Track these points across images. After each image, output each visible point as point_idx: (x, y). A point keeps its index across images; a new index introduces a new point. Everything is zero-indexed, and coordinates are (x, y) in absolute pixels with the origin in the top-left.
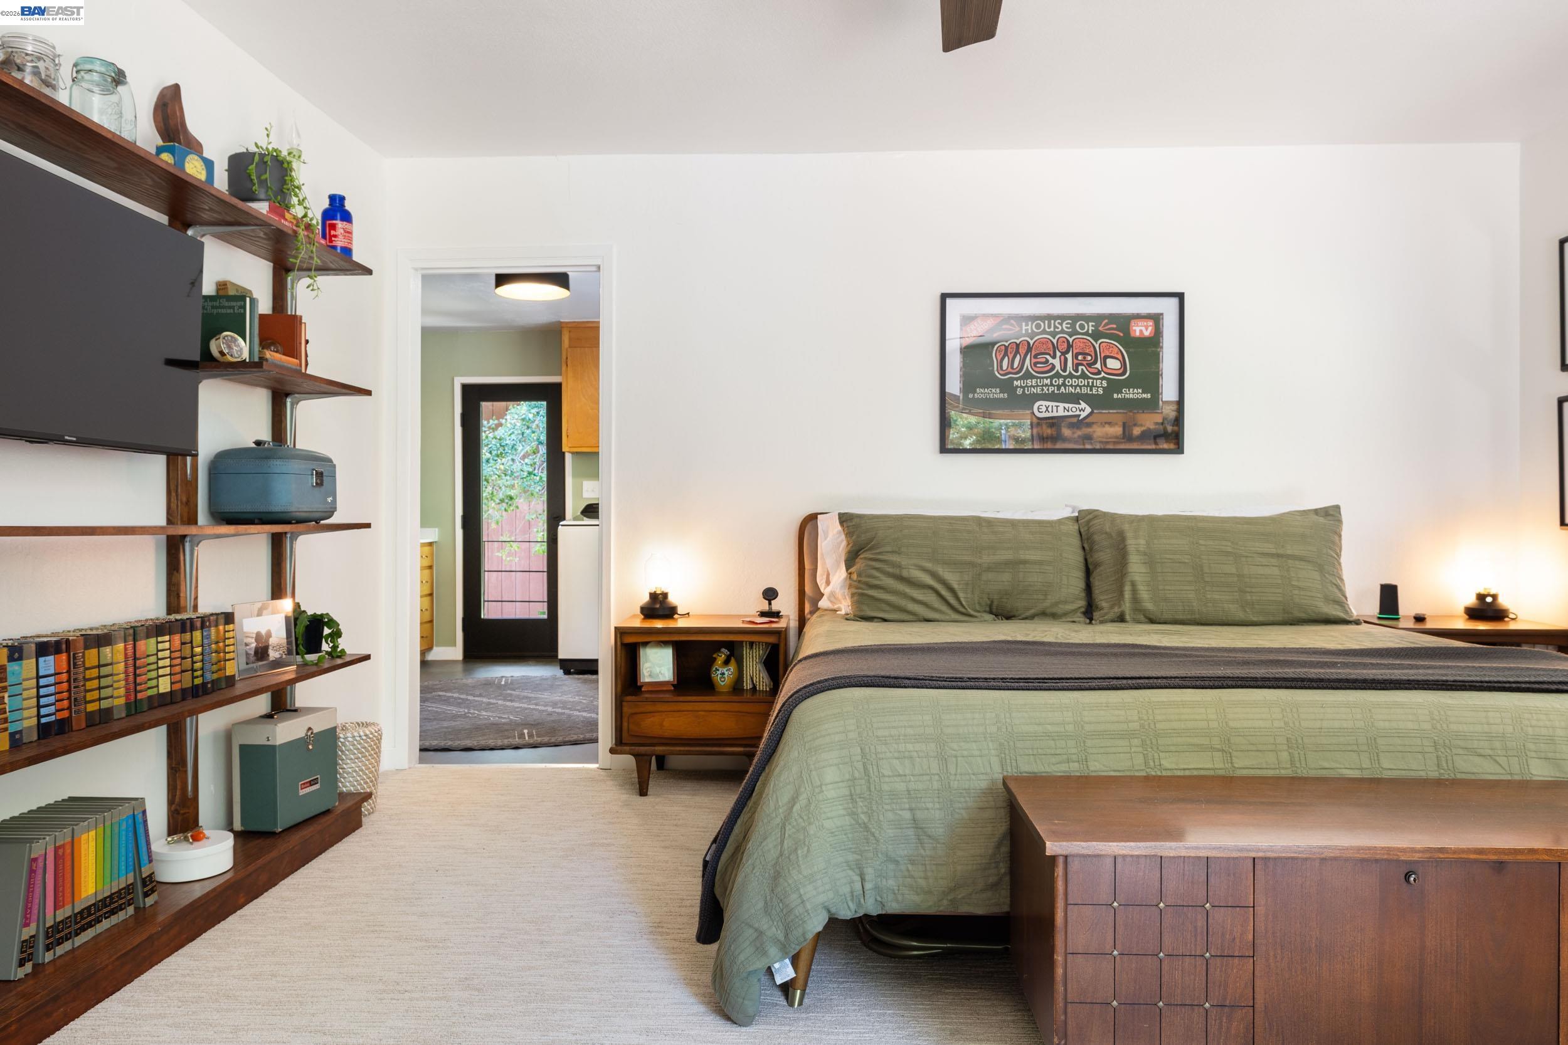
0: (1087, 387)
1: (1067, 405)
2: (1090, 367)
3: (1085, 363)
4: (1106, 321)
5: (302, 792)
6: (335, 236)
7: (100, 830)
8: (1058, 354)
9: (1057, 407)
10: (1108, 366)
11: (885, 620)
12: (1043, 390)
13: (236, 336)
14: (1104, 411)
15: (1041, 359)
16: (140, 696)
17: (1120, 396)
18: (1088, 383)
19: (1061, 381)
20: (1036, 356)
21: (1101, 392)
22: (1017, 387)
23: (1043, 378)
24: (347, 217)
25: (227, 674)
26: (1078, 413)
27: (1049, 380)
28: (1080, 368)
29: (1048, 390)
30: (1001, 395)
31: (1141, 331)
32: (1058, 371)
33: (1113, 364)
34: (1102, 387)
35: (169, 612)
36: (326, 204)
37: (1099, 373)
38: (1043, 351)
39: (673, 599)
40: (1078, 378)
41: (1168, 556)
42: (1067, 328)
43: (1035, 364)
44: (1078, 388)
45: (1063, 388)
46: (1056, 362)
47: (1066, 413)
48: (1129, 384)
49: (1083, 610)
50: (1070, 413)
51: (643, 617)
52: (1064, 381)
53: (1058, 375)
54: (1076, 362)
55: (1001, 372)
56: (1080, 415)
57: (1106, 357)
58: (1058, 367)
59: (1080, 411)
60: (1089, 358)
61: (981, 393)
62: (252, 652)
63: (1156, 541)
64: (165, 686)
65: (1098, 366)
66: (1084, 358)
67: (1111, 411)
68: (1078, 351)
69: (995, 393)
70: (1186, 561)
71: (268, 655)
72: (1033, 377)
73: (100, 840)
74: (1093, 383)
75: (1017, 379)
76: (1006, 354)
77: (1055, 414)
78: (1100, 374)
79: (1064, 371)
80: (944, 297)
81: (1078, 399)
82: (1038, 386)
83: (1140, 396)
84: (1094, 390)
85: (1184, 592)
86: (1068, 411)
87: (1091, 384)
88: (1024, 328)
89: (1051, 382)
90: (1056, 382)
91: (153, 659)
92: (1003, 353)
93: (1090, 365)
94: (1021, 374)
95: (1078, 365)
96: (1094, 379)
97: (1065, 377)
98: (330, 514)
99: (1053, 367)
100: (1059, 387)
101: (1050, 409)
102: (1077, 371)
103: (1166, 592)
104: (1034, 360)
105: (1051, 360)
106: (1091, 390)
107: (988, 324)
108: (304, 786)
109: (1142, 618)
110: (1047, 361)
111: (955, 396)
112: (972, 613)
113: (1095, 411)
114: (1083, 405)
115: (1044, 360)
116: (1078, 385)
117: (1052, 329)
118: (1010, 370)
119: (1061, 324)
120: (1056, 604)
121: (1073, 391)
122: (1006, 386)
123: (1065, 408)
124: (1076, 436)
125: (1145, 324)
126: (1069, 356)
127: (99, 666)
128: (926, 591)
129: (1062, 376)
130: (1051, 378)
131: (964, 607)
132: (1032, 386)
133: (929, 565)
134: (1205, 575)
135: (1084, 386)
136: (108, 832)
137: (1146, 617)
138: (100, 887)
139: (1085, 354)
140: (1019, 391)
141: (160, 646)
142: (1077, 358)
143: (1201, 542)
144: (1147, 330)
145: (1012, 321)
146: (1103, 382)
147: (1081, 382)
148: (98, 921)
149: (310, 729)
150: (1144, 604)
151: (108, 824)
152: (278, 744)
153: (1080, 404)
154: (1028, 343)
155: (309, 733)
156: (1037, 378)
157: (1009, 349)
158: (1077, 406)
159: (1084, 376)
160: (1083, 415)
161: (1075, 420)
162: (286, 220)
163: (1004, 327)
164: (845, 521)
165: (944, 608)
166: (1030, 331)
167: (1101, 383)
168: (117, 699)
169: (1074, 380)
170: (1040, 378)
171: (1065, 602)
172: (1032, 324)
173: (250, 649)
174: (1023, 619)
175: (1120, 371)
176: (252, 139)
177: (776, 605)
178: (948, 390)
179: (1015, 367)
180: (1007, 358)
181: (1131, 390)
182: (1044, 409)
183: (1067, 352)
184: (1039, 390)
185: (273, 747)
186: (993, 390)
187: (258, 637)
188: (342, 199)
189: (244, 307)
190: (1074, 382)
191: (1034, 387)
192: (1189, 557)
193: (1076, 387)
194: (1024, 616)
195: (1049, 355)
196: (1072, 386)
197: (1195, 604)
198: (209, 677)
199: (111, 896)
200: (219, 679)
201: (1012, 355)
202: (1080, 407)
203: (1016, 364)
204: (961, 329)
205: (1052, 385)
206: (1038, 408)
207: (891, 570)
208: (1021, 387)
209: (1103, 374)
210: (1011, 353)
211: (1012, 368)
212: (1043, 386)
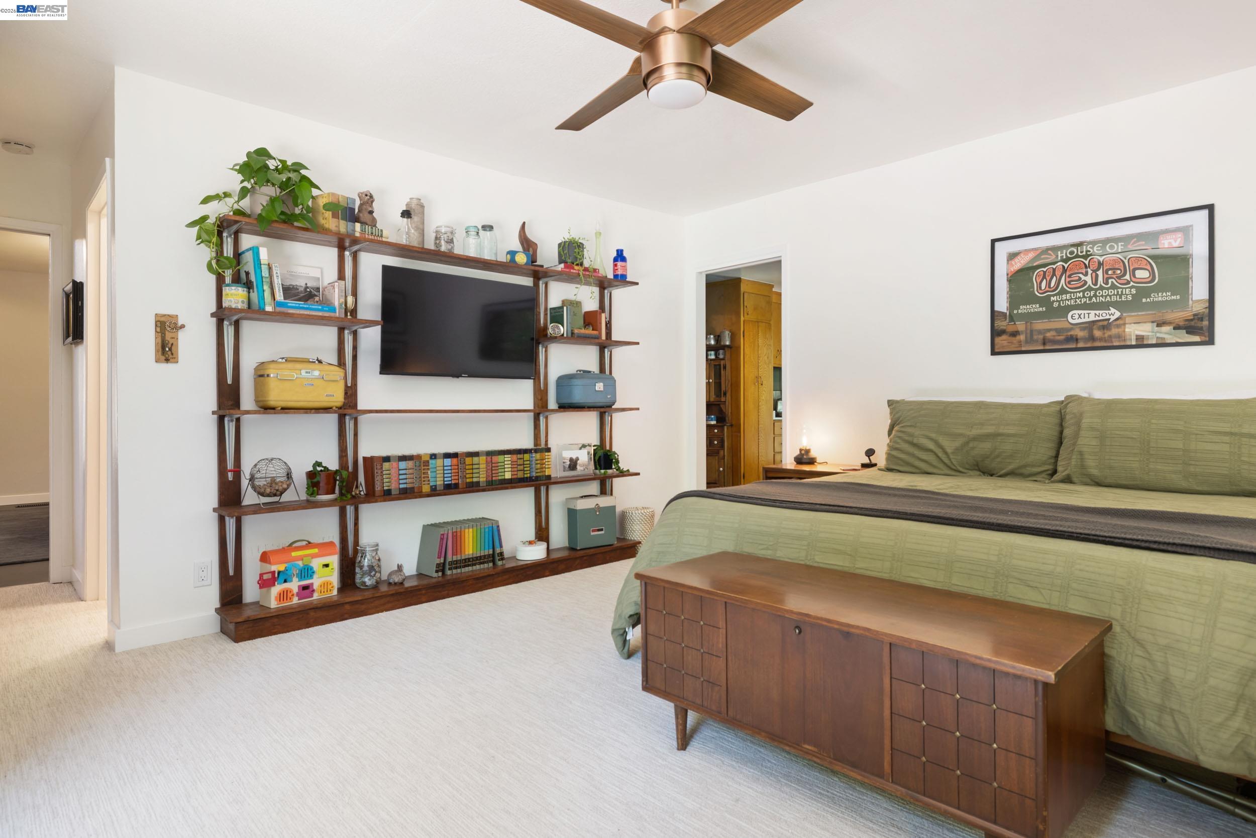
0: (1116, 295)
1: (1097, 312)
2: (1120, 279)
3: (1114, 276)
4: (1135, 239)
5: (592, 534)
6: (617, 270)
7: (475, 529)
8: (1090, 272)
9: (1089, 314)
10: (1137, 276)
11: (900, 472)
12: (1076, 302)
13: (557, 324)
14: (1133, 314)
15: (1075, 277)
16: (494, 478)
17: (1148, 300)
18: (1118, 292)
19: (1092, 293)
20: (1070, 276)
21: (1130, 298)
22: (1054, 301)
23: (1076, 292)
24: (624, 259)
25: (546, 474)
26: (1108, 317)
27: (1081, 293)
28: (1110, 281)
29: (1081, 301)
30: (1041, 309)
31: (1170, 243)
32: (1089, 285)
33: (1142, 274)
34: (1131, 294)
35: (535, 446)
36: (615, 254)
37: (1128, 283)
38: (1077, 271)
39: (813, 454)
40: (1108, 289)
41: (1117, 432)
42: (1097, 250)
43: (1069, 282)
44: (1108, 297)
45: (1094, 298)
46: (1088, 279)
47: (1097, 318)
48: (1158, 289)
49: (1050, 472)
50: (1101, 318)
51: (796, 463)
52: (1096, 293)
53: (1090, 289)
54: (1106, 276)
55: (1041, 292)
56: (1109, 319)
57: (1135, 269)
58: (1089, 282)
59: (1110, 315)
60: (1119, 272)
61: (1023, 309)
62: (567, 466)
63: (1110, 420)
64: (508, 476)
65: (1127, 277)
66: (1114, 272)
67: (1140, 313)
68: (1108, 267)
69: (1036, 308)
70: (1134, 437)
71: (577, 468)
72: (1067, 292)
73: (475, 534)
74: (1122, 292)
75: (1053, 296)
76: (1044, 277)
77: (1087, 320)
78: (1130, 284)
79: (1096, 284)
80: (993, 242)
81: (1109, 306)
82: (1072, 299)
83: (1169, 298)
84: (1123, 298)
85: (1128, 462)
86: (1099, 316)
87: (1120, 293)
88: (1060, 255)
89: (1084, 295)
90: (1087, 294)
91: (502, 464)
92: (1041, 277)
93: (1119, 278)
94: (1059, 290)
95: (1108, 279)
96: (1123, 288)
97: (1096, 290)
98: (614, 404)
99: (1086, 283)
100: (1090, 298)
101: (1082, 316)
102: (1107, 283)
103: (1112, 461)
104: (1068, 280)
105: (1083, 278)
106: (1121, 297)
107: (1031, 255)
108: (594, 531)
109: (1088, 480)
110: (1080, 279)
111: (1003, 313)
112: (961, 469)
113: (1124, 315)
114: (1113, 310)
115: (1077, 278)
116: (1108, 295)
117: (1084, 253)
118: (1047, 289)
119: (1092, 248)
120: (1025, 466)
121: (1104, 300)
122: (1045, 301)
123: (1096, 314)
124: (1106, 335)
125: (1174, 236)
126: (1100, 273)
127: (472, 465)
128: (929, 453)
129: (1093, 289)
130: (1084, 291)
131: (955, 466)
132: (1066, 299)
133: (933, 435)
134: (1152, 449)
135: (1114, 295)
136: (479, 531)
137: (1092, 480)
138: (475, 552)
139: (1114, 269)
140: (1056, 305)
141: (506, 459)
142: (1107, 273)
143: (1153, 421)
144: (1175, 241)
145: (1049, 252)
146: (1132, 290)
147: (1111, 292)
148: (475, 565)
149: (597, 504)
150: (1089, 470)
151: (479, 527)
152: (578, 509)
153: (1110, 310)
154: (1063, 267)
155: (597, 506)
156: (1071, 293)
157: (1047, 273)
158: (1107, 312)
159: (1113, 287)
160: (1113, 318)
161: (1105, 323)
162: (575, 270)
163: (1043, 257)
164: (892, 404)
165: (941, 466)
166: (1064, 257)
167: (1131, 291)
168: (482, 478)
169: (1104, 291)
170: (1074, 293)
171: (1033, 466)
172: (1066, 251)
173: (567, 465)
174: (1000, 476)
175: (1150, 279)
176: (563, 236)
177: (874, 459)
178: (997, 308)
179: (1052, 287)
180: (1045, 280)
181: (1160, 294)
182: (1077, 316)
183: (1098, 269)
184: (1072, 302)
185: (576, 510)
186: (1034, 306)
187: (571, 460)
188: (622, 251)
189: (563, 311)
190: (1105, 292)
191: (1068, 300)
192: (1139, 433)
193: (1106, 297)
194: (999, 474)
195: (1082, 273)
196: (1102, 296)
197: (1137, 472)
198: (534, 474)
199: (480, 557)
200: (543, 476)
201: (1050, 277)
202: (1110, 312)
203: (1053, 284)
204: (1008, 263)
205: (1084, 297)
206: (1072, 316)
207: (907, 438)
208: (1057, 301)
209: (1132, 283)
210: (1048, 276)
211: (1050, 287)
212: (1076, 298)
